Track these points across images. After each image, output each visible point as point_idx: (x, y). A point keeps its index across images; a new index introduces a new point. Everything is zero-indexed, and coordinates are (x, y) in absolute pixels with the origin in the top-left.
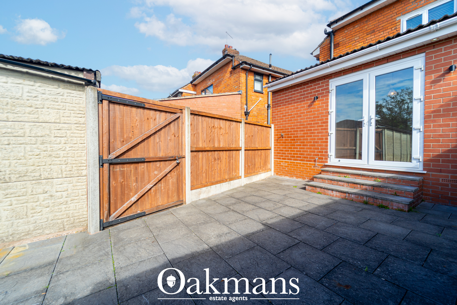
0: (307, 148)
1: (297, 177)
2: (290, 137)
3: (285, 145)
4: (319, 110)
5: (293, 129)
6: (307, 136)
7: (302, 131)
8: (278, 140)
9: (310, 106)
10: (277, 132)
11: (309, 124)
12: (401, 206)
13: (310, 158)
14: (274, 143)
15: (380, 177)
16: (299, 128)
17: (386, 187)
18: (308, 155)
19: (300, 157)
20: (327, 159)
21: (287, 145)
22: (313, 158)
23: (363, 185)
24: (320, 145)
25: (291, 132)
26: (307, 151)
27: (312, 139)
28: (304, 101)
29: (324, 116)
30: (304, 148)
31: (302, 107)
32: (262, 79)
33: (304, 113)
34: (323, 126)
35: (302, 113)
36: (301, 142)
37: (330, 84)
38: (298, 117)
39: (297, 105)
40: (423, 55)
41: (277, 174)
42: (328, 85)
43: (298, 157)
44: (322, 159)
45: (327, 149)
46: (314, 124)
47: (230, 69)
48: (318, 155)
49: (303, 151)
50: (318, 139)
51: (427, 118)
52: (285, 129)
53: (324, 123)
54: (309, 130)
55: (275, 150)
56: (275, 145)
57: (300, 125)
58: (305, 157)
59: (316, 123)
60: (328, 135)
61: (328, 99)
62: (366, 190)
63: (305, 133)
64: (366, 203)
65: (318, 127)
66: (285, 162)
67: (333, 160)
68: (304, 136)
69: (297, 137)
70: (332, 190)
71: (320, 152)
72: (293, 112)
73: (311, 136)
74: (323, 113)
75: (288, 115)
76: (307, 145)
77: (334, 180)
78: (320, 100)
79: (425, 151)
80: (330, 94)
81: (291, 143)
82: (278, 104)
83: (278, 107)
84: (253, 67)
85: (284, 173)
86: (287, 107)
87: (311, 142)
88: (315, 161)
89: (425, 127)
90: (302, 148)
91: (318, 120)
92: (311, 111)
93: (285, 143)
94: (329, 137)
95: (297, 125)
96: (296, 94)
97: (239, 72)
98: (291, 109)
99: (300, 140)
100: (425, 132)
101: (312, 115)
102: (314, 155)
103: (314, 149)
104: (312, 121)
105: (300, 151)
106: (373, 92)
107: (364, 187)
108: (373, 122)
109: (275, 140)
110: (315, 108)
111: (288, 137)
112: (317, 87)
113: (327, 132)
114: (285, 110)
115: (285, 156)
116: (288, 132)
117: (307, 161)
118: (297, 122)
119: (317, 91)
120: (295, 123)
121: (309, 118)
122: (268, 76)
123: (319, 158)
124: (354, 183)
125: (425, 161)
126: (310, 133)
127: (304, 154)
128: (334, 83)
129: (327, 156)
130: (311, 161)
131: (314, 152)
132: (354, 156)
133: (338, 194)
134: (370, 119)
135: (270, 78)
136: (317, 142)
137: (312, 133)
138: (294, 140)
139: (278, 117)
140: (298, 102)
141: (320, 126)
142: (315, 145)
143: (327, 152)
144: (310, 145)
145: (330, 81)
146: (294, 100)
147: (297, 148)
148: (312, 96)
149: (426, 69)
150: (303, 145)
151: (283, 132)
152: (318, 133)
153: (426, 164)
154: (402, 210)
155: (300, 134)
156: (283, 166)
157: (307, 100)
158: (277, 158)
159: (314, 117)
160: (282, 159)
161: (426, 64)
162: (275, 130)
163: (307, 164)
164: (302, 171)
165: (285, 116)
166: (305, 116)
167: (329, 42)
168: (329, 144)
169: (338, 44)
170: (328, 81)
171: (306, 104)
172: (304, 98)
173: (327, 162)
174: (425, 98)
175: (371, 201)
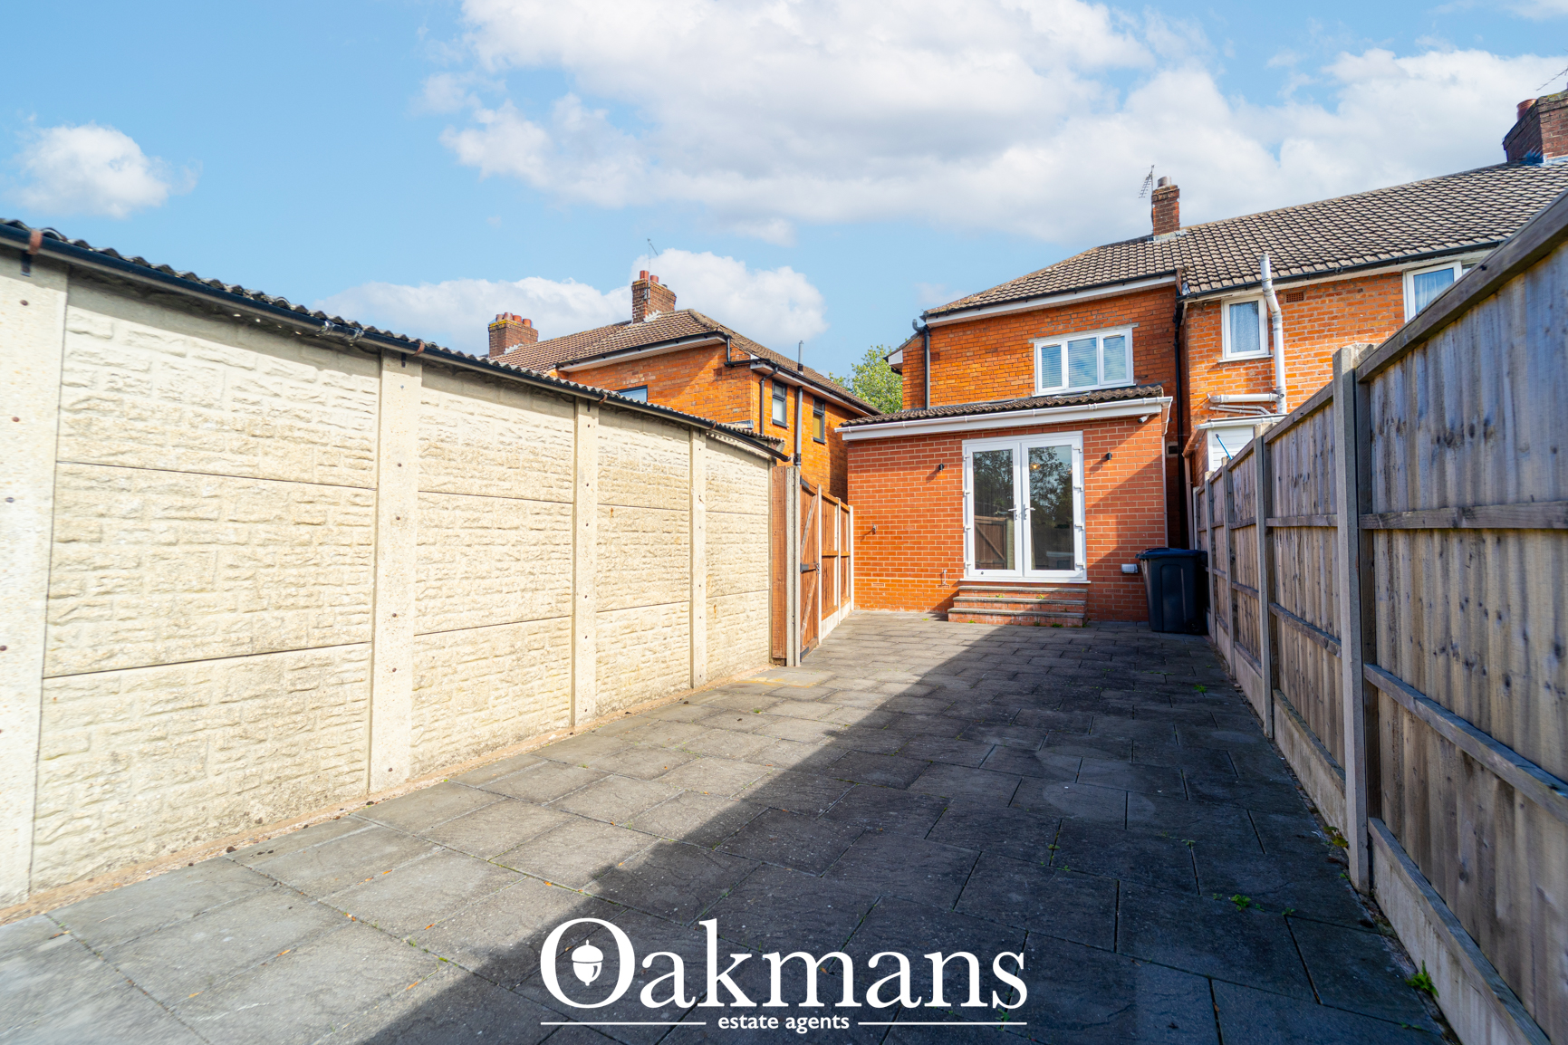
0: (925, 554)
1: (907, 608)
2: (891, 533)
3: (880, 548)
4: (946, 488)
5: (897, 517)
6: (925, 532)
7: (916, 522)
8: (863, 538)
9: (930, 478)
10: (862, 523)
11: (928, 511)
12: (1075, 621)
13: (932, 571)
14: (855, 543)
15: (1044, 593)
16: (909, 516)
17: (1055, 603)
18: (929, 565)
19: (913, 570)
20: (962, 571)
21: (885, 548)
22: (937, 571)
23: (1027, 603)
24: (950, 548)
25: (892, 522)
26: (926, 559)
27: (935, 538)
28: (919, 468)
29: (955, 499)
30: (920, 554)
31: (914, 479)
32: (786, 394)
33: (919, 489)
34: (953, 515)
35: (915, 490)
36: (915, 543)
37: (964, 447)
38: (907, 496)
39: (904, 474)
40: (1080, 432)
41: (862, 606)
42: (960, 448)
43: (908, 570)
44: (954, 571)
45: (961, 554)
46: (938, 510)
47: (715, 362)
48: (947, 565)
49: (918, 559)
50: (945, 537)
51: (1088, 513)
52: (880, 517)
53: (956, 510)
54: (929, 521)
55: (855, 559)
56: (855, 548)
57: (911, 511)
58: (922, 570)
59: (943, 510)
60: (963, 531)
61: (961, 471)
62: (1031, 609)
63: (922, 527)
64: (1037, 625)
65: (945, 516)
66: (880, 580)
67: (972, 574)
68: (920, 532)
69: (907, 532)
70: (992, 614)
71: (949, 559)
72: (896, 485)
73: (933, 532)
74: (953, 493)
75: (887, 491)
76: (926, 548)
77: (987, 602)
78: (948, 472)
79: (1088, 555)
80: (964, 463)
81: (894, 543)
82: (862, 466)
83: (861, 472)
84: (779, 373)
85: (879, 602)
86: (884, 476)
87: (933, 543)
88: (941, 576)
89: (1087, 524)
90: (916, 554)
91: (945, 505)
92: (932, 489)
93: (880, 543)
94: (964, 535)
95: (905, 511)
96: (904, 453)
97: (746, 377)
98: (892, 480)
99: (913, 538)
100: (1087, 530)
101: (935, 494)
102: (938, 565)
103: (938, 554)
104: (935, 505)
105: (913, 559)
106: (1026, 470)
107: (1029, 606)
108: (1028, 513)
109: (855, 538)
110: (938, 483)
111: (886, 533)
112: (943, 449)
113: (961, 526)
114: (880, 481)
115: (880, 570)
116: (886, 522)
117: (926, 576)
118: (905, 506)
119: (942, 455)
120: (900, 506)
121: (929, 500)
122: (797, 389)
123: (949, 571)
124: (1016, 603)
125: (1088, 568)
126: (931, 527)
127: (920, 565)
128: (970, 448)
129: (962, 567)
130: (934, 576)
131: (940, 559)
132: (1004, 566)
133: (1000, 619)
134: (1024, 510)
135: (801, 394)
136: (944, 543)
137: (935, 526)
138: (900, 538)
139: (862, 492)
140: (906, 469)
141: (949, 515)
142: (940, 548)
143: (962, 560)
144: (931, 549)
145: (963, 442)
146: (899, 464)
147: (906, 554)
148: (934, 461)
149: (1085, 451)
150: (918, 548)
151: (877, 523)
152: (946, 526)
153: (1091, 571)
154: (1076, 626)
155: (911, 527)
156: (875, 589)
157: (924, 468)
158: (862, 575)
159: (937, 499)
160: (874, 575)
161: (1085, 445)
162: (855, 518)
163: (927, 581)
164: (917, 596)
165: (880, 491)
166: (921, 495)
167: (919, 344)
168: (964, 545)
169: (938, 354)
170: (960, 443)
171: (921, 474)
172: (917, 463)
173: (962, 577)
174: (1086, 488)
175: (1043, 620)
